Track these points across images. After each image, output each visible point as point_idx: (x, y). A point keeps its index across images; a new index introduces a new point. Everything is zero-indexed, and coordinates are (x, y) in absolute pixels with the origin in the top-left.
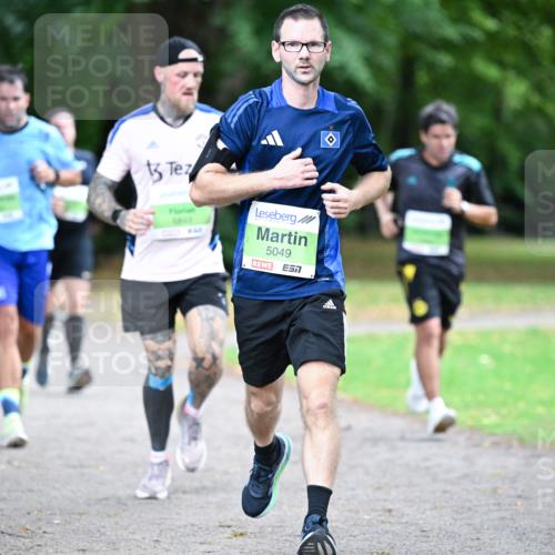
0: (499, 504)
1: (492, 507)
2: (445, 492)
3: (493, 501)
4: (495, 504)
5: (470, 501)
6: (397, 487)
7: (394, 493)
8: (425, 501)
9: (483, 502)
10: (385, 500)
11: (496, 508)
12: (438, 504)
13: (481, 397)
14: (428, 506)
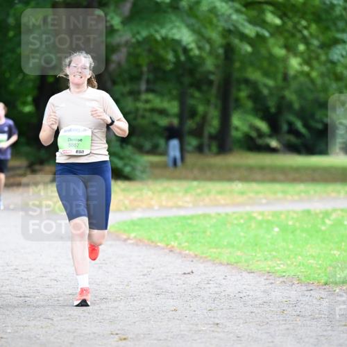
0: (286, 320)
1: (281, 322)
2: (252, 312)
3: (282, 319)
4: (283, 320)
5: (268, 319)
6: (222, 309)
7: (220, 313)
8: (239, 318)
9: (276, 319)
10: (214, 318)
11: (284, 322)
12: (248, 320)
13: (274, 253)
14: (241, 321)
